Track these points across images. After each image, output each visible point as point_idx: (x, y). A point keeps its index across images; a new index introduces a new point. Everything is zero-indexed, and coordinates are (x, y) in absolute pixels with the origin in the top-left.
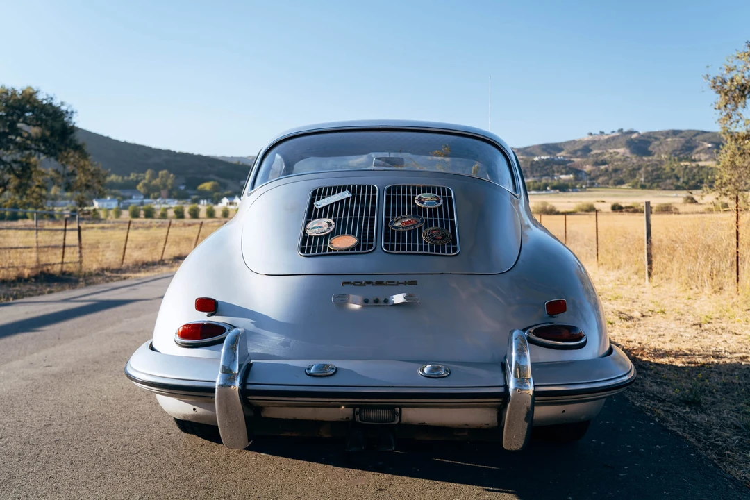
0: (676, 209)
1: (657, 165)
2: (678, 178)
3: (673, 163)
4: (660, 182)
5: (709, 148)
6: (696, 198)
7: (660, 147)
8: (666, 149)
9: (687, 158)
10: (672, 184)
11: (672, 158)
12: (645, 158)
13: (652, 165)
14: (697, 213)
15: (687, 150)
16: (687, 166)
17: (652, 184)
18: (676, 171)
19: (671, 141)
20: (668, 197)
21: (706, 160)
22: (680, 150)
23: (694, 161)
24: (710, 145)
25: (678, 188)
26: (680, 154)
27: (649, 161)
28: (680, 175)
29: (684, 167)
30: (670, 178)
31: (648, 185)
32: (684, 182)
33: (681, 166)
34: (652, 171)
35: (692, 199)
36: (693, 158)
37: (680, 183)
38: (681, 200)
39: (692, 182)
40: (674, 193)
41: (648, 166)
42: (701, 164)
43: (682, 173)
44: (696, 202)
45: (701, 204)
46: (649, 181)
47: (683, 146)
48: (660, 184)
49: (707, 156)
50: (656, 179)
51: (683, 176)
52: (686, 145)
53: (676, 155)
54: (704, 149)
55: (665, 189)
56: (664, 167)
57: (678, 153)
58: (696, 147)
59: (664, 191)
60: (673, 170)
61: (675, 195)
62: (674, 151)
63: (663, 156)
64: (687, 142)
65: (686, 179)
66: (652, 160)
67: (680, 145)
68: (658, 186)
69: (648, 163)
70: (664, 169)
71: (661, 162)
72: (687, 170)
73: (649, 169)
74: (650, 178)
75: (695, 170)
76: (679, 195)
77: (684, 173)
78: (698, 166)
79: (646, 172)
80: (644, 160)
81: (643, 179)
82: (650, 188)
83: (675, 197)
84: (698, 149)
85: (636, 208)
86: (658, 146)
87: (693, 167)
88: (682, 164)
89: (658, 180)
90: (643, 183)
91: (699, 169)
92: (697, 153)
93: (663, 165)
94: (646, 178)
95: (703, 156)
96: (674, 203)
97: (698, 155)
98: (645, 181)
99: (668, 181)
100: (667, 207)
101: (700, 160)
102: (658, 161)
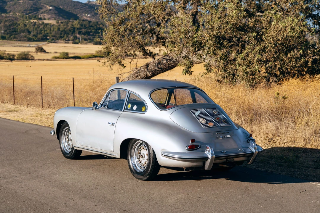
0: (32, 56)
1: (13, 20)
2: (29, 32)
3: (25, 20)
4: (16, 34)
5: (50, 10)
6: (45, 48)
7: (15, 7)
8: (19, 9)
9: (35, 17)
10: (25, 37)
11: (24, 16)
12: (3, 15)
13: (10, 21)
14: (48, 60)
15: (35, 11)
16: (36, 22)
17: (10, 36)
18: (28, 26)
19: (23, 2)
20: (23, 46)
21: (49, 19)
22: (30, 10)
23: (40, 19)
24: (51, 8)
25: (30, 40)
26: (30, 13)
27: (7, 17)
28: (31, 29)
29: (33, 24)
30: (23, 32)
31: (7, 36)
32: (34, 36)
33: (32, 23)
34: (10, 25)
35: (42, 49)
36: (40, 17)
37: (31, 36)
38: (34, 49)
39: (40, 36)
40: (27, 44)
41: (6, 21)
42: (46, 22)
43: (32, 28)
44: (45, 52)
45: (48, 53)
46: (8, 34)
47: (31, 7)
48: (16, 36)
49: (49, 16)
50: (13, 32)
51: (33, 30)
52: (34, 6)
53: (27, 14)
54: (46, 11)
55: (20, 41)
56: (18, 23)
57: (28, 12)
58: (41, 8)
59: (19, 42)
60: (25, 25)
61: (28, 45)
62: (25, 10)
63: (17, 14)
64: (34, 4)
65: (35, 33)
66: (9, 17)
67: (29, 6)
68: (15, 38)
69: (6, 19)
70: (19, 25)
71: (16, 19)
72: (36, 26)
73: (7, 23)
74: (8, 31)
75: (41, 27)
76: (31, 45)
77: (34, 27)
78: (43, 23)
79: (5, 26)
80: (3, 17)
81: (3, 32)
82: (9, 39)
83: (29, 47)
84: (43, 10)
85: (2, 55)
86: (13, 5)
87: (40, 24)
88: (32, 21)
89: (15, 33)
90: (3, 35)
91: (44, 26)
92: (42, 13)
93: (18, 21)
94: (5, 31)
95: (46, 16)
96: (29, 52)
97: (43, 15)
98: (4, 34)
99: (22, 34)
100: (26, 55)
101: (45, 19)
102: (14, 18)
